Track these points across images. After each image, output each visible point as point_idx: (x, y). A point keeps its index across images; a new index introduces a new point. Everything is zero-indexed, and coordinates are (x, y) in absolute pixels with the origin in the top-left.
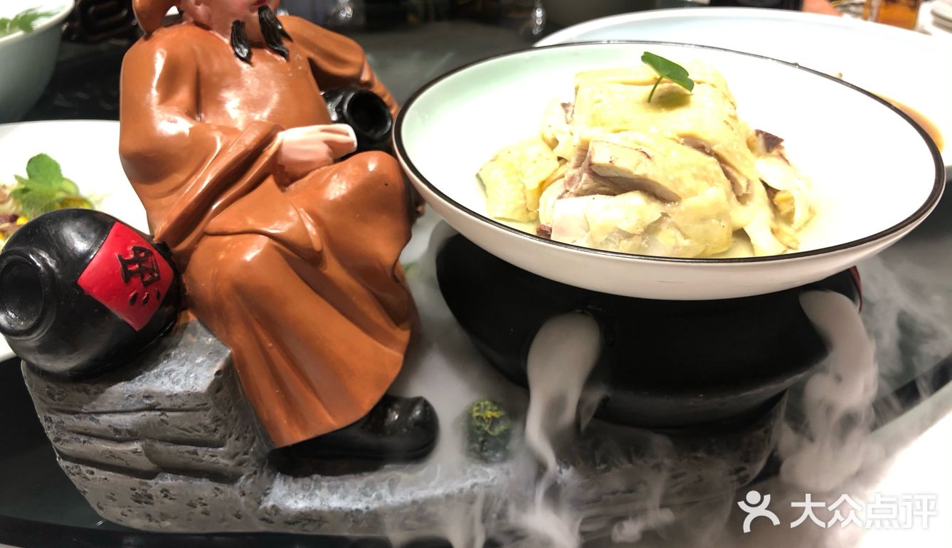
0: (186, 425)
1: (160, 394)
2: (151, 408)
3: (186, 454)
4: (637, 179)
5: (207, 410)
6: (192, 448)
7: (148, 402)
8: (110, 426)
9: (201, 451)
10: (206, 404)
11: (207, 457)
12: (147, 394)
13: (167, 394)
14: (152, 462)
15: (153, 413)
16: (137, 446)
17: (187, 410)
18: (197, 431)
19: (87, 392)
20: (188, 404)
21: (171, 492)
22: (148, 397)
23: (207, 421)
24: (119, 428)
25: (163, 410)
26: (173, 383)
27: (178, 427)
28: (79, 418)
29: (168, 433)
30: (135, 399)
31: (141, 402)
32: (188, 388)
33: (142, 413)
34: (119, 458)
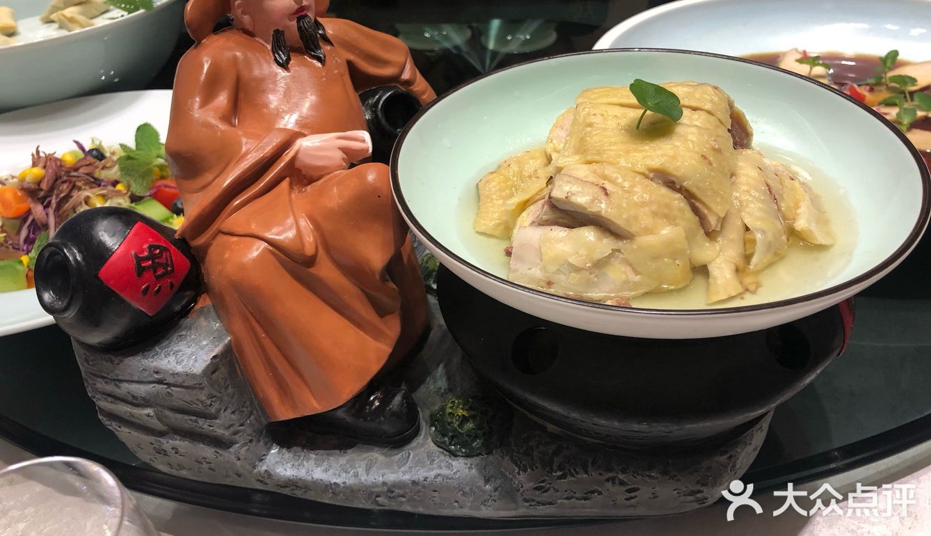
0: (188, 398)
1: (166, 372)
2: (160, 382)
3: (190, 422)
4: (593, 215)
5: (202, 389)
6: (194, 418)
7: (156, 376)
8: (128, 392)
9: (201, 421)
10: (201, 384)
11: (205, 426)
12: (156, 370)
13: (171, 372)
14: (164, 425)
15: (161, 386)
16: (149, 411)
17: (187, 387)
18: (196, 404)
19: (112, 362)
20: (186, 383)
21: (180, 449)
22: (157, 373)
23: (203, 398)
24: (136, 395)
25: (169, 385)
26: (177, 363)
27: (180, 399)
28: (106, 383)
29: (175, 403)
30: (148, 373)
31: (152, 376)
32: (187, 369)
33: (153, 385)
34: (138, 418)
